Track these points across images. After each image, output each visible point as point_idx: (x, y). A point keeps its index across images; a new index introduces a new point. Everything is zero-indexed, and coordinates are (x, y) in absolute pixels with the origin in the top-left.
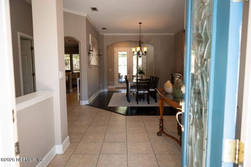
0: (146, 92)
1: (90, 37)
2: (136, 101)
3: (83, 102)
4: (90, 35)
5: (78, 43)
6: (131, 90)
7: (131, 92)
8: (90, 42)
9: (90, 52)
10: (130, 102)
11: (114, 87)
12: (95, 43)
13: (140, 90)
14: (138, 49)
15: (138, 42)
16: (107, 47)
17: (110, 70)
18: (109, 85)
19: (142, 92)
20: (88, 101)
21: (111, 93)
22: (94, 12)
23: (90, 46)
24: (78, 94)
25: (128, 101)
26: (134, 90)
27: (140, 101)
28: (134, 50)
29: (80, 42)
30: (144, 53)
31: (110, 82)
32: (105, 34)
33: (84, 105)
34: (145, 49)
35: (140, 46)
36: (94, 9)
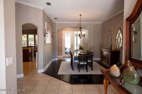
0: (86, 63)
1: (46, 24)
2: (78, 69)
3: (40, 70)
4: (46, 22)
5: (37, 28)
6: (75, 61)
7: (74, 62)
8: (46, 27)
9: (46, 34)
10: (74, 70)
11: (62, 56)
12: (49, 28)
13: (81, 62)
14: (79, 32)
15: (79, 28)
16: (58, 31)
17: (60, 45)
18: (59, 55)
19: (83, 63)
20: (43, 70)
21: (60, 61)
22: (49, 6)
23: (46, 30)
24: (37, 64)
25: (72, 69)
26: (77, 61)
27: (81, 69)
28: (76, 33)
29: (38, 27)
30: (83, 35)
31: (59, 53)
32: (56, 22)
33: (40, 73)
34: (84, 33)
35: (80, 30)
36: (49, 4)
